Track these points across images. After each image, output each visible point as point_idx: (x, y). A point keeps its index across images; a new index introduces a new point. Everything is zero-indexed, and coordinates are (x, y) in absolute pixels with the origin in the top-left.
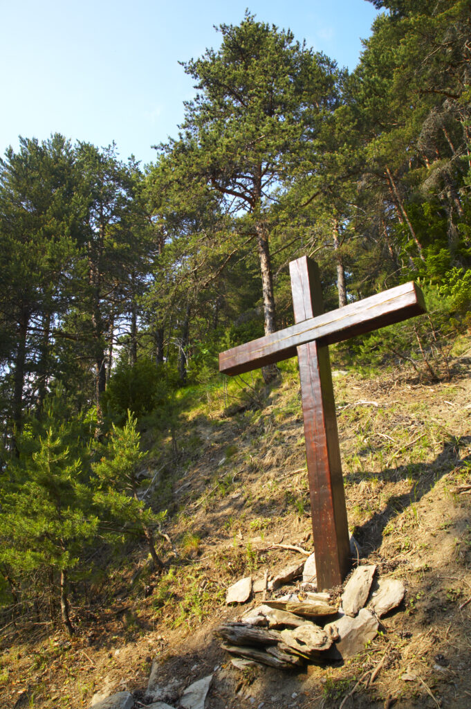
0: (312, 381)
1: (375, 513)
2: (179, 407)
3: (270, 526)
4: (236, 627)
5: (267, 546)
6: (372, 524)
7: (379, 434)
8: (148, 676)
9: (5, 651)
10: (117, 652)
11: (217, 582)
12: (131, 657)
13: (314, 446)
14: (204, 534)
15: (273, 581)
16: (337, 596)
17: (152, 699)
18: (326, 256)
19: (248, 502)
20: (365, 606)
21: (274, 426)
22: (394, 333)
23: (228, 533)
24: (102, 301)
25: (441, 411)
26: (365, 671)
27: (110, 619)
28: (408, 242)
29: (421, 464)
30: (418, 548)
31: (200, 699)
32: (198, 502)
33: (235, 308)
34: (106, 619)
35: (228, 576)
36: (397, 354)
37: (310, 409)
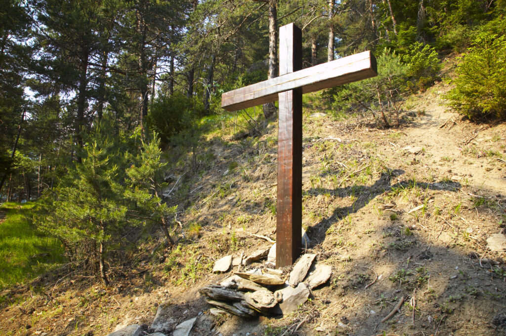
0: (287, 120)
1: (324, 218)
2: (201, 130)
3: (251, 221)
4: (214, 288)
5: (246, 235)
6: (320, 226)
7: (338, 162)
8: (155, 315)
9: (62, 293)
10: (137, 299)
11: (208, 257)
12: (145, 302)
13: (283, 168)
14: (205, 223)
15: (246, 259)
16: (287, 272)
17: (154, 330)
18: (322, 24)
19: (239, 203)
20: (303, 281)
21: (266, 149)
22: (361, 89)
23: (222, 223)
24: (147, 46)
25: (385, 149)
26: (294, 323)
27: (135, 277)
28: (386, 18)
29: (362, 187)
30: (348, 245)
31: (185, 332)
32: (205, 200)
33: (251, 59)
34: (133, 277)
35: (217, 253)
36: (361, 104)
37: (283, 140)
